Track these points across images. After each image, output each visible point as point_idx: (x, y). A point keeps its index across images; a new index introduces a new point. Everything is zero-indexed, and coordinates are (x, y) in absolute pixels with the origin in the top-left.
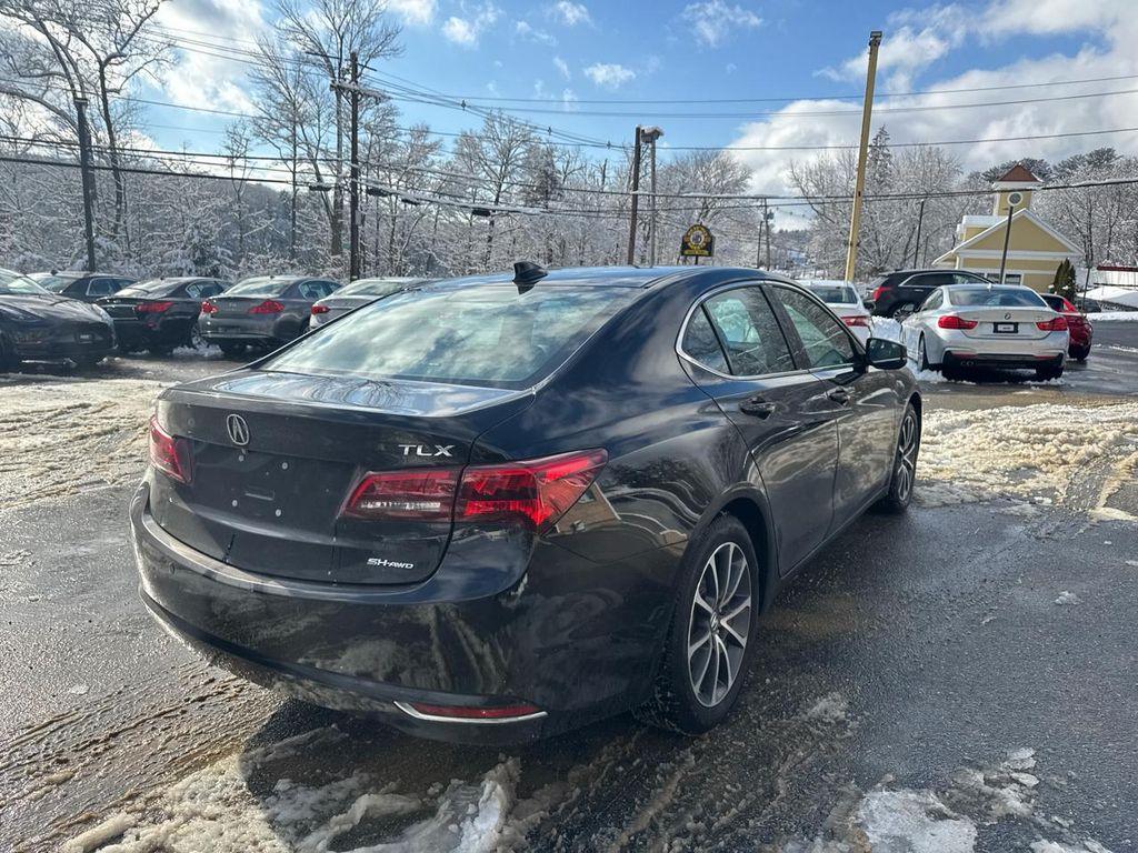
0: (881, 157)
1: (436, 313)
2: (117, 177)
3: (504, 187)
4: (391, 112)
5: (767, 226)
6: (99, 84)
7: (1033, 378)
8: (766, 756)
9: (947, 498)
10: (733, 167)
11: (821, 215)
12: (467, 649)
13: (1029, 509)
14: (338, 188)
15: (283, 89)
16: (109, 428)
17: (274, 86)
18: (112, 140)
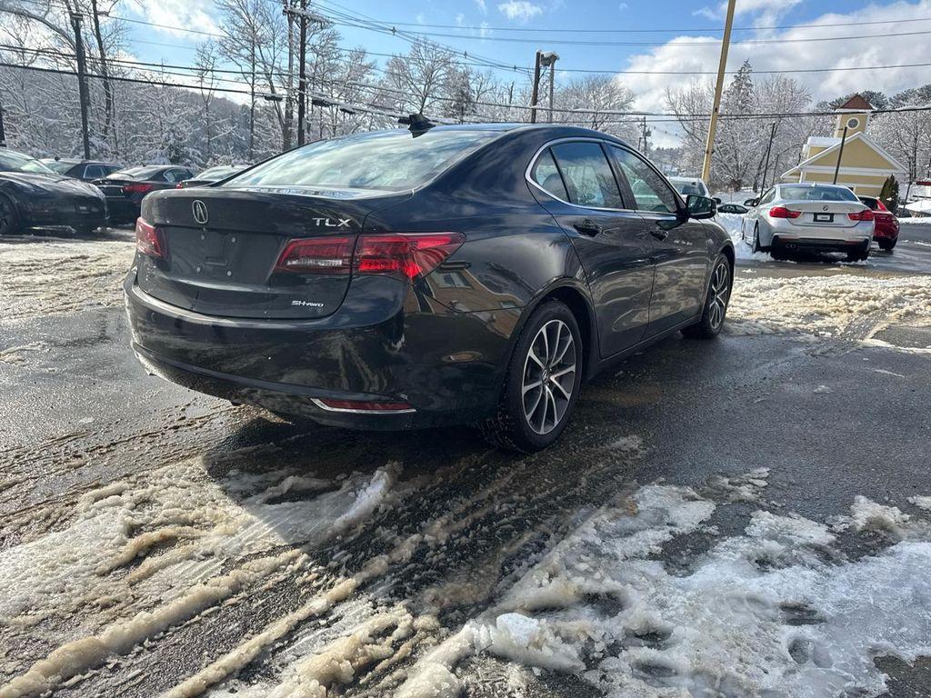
0: (744, 86)
1: (354, 159)
2: (106, 85)
3: (426, 103)
4: (333, 36)
5: (646, 143)
6: (91, 7)
7: (844, 260)
8: (577, 466)
9: (750, 331)
10: (619, 92)
11: (691, 135)
12: (363, 376)
13: (812, 338)
14: (289, 100)
15: (244, 14)
16: (103, 271)
17: (237, 13)
18: (103, 54)
